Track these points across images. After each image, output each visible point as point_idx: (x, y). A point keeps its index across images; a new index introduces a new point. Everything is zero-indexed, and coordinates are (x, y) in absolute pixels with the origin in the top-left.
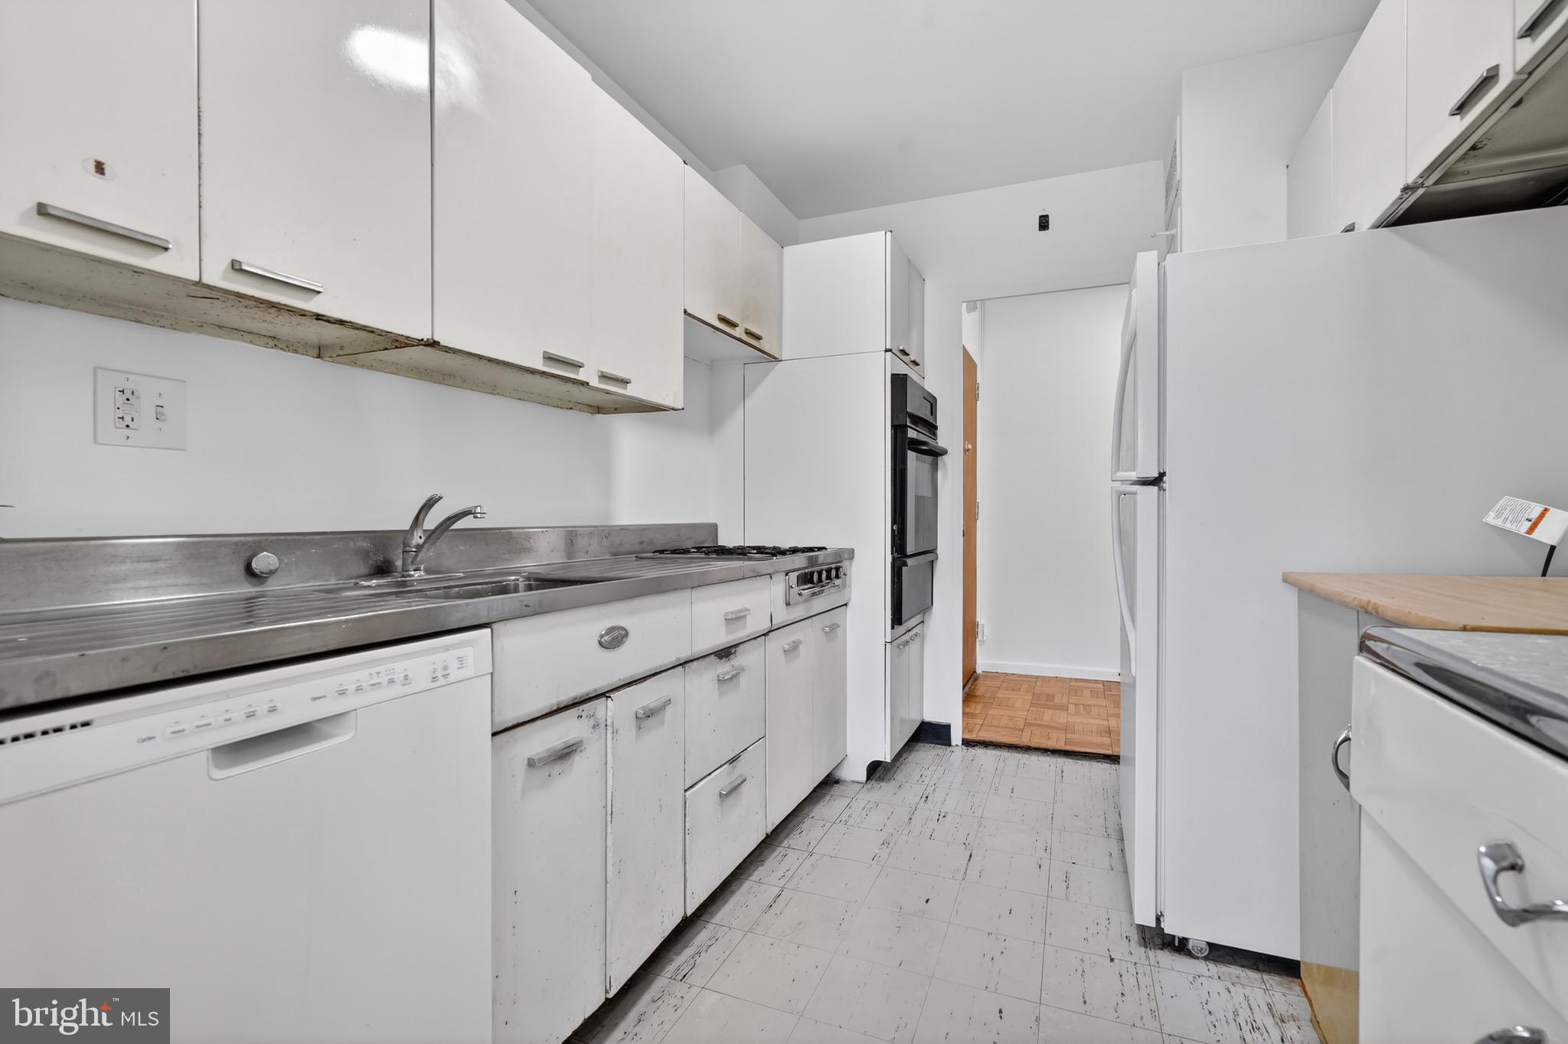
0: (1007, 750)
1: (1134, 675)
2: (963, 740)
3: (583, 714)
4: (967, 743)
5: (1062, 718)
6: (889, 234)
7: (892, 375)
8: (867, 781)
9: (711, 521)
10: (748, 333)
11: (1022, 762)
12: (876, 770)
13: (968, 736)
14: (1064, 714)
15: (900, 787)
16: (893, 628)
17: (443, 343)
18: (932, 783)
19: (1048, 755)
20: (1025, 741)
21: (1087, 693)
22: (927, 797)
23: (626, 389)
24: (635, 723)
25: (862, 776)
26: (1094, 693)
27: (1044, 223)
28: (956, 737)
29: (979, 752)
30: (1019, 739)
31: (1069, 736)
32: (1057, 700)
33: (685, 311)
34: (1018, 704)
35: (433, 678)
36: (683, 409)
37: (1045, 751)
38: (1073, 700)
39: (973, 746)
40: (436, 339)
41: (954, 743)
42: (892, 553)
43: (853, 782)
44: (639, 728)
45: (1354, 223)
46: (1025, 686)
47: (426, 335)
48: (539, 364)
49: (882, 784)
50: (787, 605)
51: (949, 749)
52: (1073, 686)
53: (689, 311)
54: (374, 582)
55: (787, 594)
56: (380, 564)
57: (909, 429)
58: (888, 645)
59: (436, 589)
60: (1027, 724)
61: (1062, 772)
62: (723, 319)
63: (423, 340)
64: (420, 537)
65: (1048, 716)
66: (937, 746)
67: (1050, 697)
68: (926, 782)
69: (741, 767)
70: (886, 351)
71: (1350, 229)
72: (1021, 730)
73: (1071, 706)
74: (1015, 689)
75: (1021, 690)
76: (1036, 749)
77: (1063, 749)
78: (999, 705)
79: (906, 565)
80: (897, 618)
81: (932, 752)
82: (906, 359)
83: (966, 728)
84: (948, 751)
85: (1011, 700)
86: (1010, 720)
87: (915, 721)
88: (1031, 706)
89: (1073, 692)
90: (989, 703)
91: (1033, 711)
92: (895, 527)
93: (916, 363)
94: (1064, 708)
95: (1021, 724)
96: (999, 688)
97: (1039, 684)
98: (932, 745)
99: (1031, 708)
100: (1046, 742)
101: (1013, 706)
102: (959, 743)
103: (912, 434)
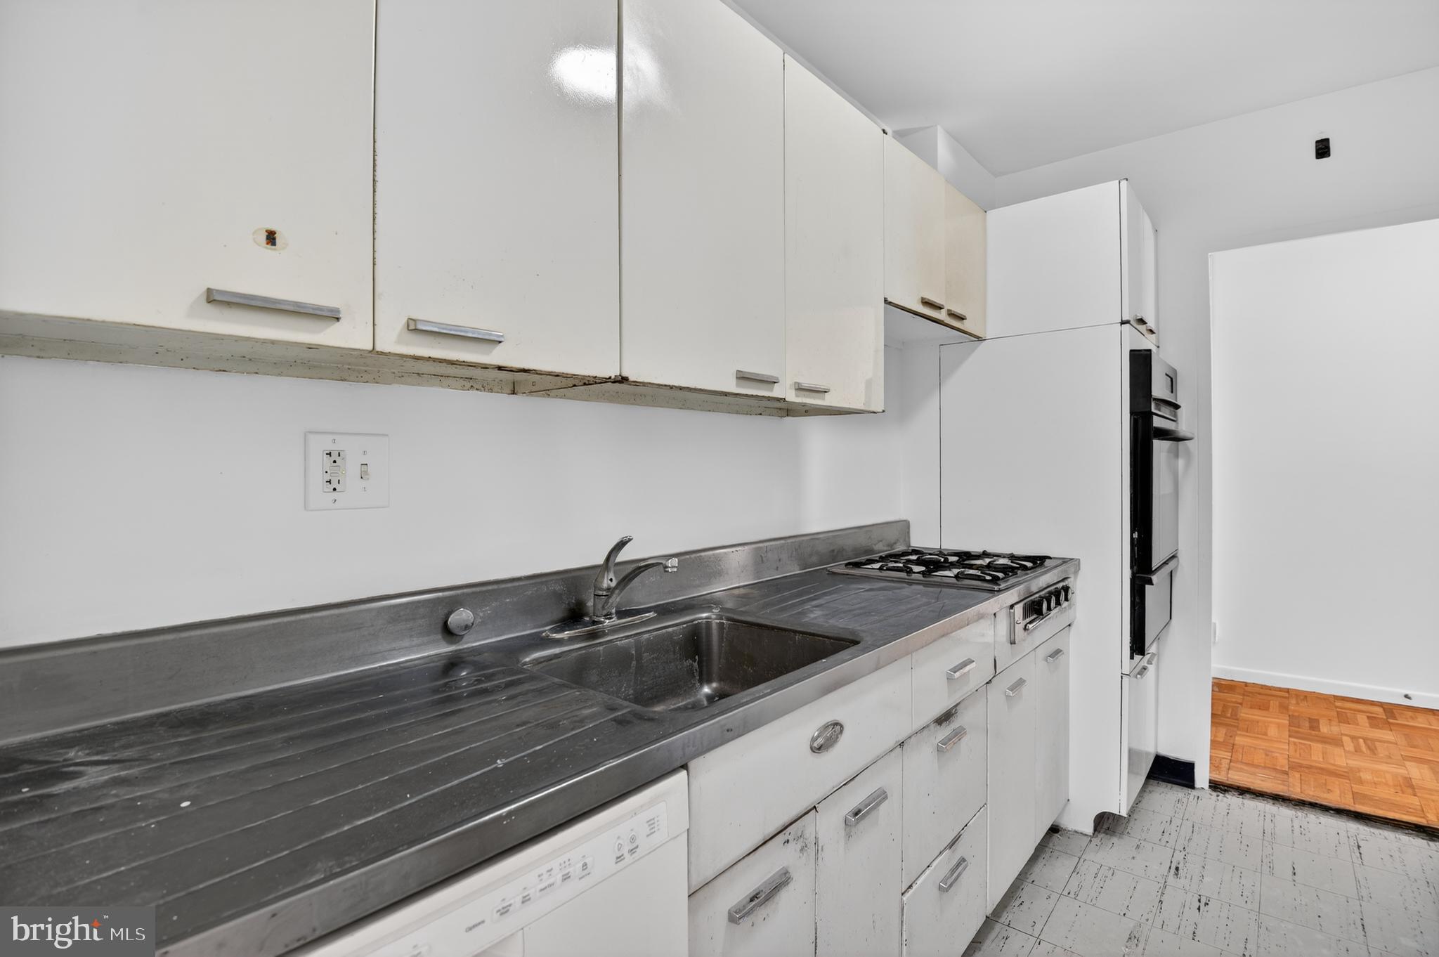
0: (1271, 802)
2: (1211, 781)
3: (791, 838)
4: (1215, 786)
5: (1340, 759)
6: (1124, 183)
7: (1131, 352)
8: (1094, 834)
9: (903, 517)
10: (952, 314)
11: (1296, 824)
12: (1106, 823)
13: (1221, 777)
14: (1337, 751)
15: (1138, 846)
16: (1132, 658)
17: (632, 378)
18: (1179, 847)
19: (1331, 816)
20: (1295, 790)
21: (1362, 718)
22: (1177, 869)
23: (824, 399)
24: (843, 832)
25: (1089, 829)
26: (1375, 722)
27: (1323, 149)
28: (1202, 776)
29: (1232, 799)
30: (1286, 788)
31: (1356, 788)
32: (1324, 729)
33: (886, 300)
34: (1273, 732)
35: (618, 858)
36: (884, 411)
37: (1325, 809)
38: (1345, 729)
39: (1225, 791)
40: (625, 374)
41: (1198, 784)
42: (1132, 567)
43: (1076, 832)
44: (849, 836)
46: (1274, 704)
47: (613, 372)
48: (731, 386)
49: (1115, 840)
50: (1011, 644)
51: (1193, 792)
52: (1339, 707)
53: (890, 300)
54: (566, 634)
55: (1012, 631)
56: (572, 606)
57: (1155, 417)
58: (1125, 679)
59: (627, 637)
60: (1295, 767)
62: (926, 303)
63: (610, 378)
64: (611, 580)
65: (1317, 753)
66: (1175, 787)
67: (1314, 724)
68: (1172, 843)
69: (961, 850)
70: (1123, 323)
72: (1286, 773)
73: (1345, 739)
74: (1264, 707)
75: (1271, 710)
76: (1313, 806)
77: (1352, 809)
78: (1247, 732)
79: (1151, 583)
80: (1138, 645)
81: (1168, 797)
82: (1142, 328)
83: (1215, 765)
84: (1191, 797)
85: (1260, 724)
86: (1267, 755)
87: (1148, 754)
88: (1290, 736)
89: (1343, 718)
90: (1232, 726)
91: (1295, 743)
92: (1136, 535)
93: (1151, 331)
94: (1336, 742)
95: (1283, 763)
96: (1241, 704)
97: (1293, 701)
98: (1170, 785)
99: (1291, 739)
100: (1325, 795)
101: (1266, 734)
102: (1206, 785)
103: (1157, 422)
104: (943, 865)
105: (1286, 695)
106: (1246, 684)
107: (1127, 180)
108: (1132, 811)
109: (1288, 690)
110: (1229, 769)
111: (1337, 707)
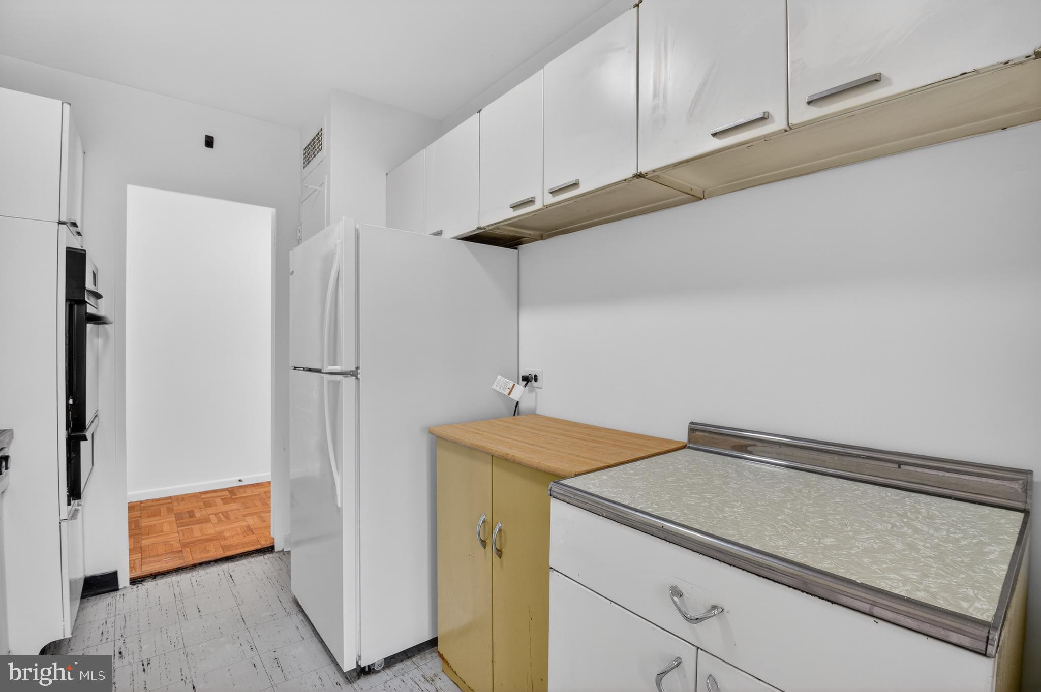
0: (175, 574)
1: (339, 506)
2: (131, 579)
4: (134, 581)
5: (210, 530)
6: (67, 106)
7: (67, 248)
11: (194, 580)
12: (49, 654)
13: (136, 574)
14: (209, 525)
16: (69, 504)
18: (117, 638)
19: (213, 566)
20: (189, 560)
21: (219, 501)
22: (119, 655)
26: (225, 501)
27: (209, 142)
28: (123, 581)
29: (149, 585)
30: (182, 561)
31: (223, 543)
32: (198, 515)
34: (166, 528)
37: (208, 563)
38: (211, 510)
39: (142, 581)
41: (121, 586)
45: (442, 230)
46: (163, 509)
51: (119, 593)
52: (205, 498)
57: (88, 306)
58: (64, 524)
60: (185, 545)
61: (231, 576)
65: (197, 532)
66: (103, 596)
67: (191, 514)
68: (110, 639)
70: (60, 223)
71: (439, 233)
72: (181, 551)
73: (211, 517)
74: (157, 514)
75: (162, 514)
76: (201, 564)
77: (224, 556)
78: (149, 534)
79: (85, 438)
80: (75, 491)
81: (102, 604)
82: (74, 229)
83: (132, 568)
84: (118, 597)
85: (156, 526)
86: (166, 545)
87: (80, 579)
88: (178, 527)
89: (208, 504)
90: (137, 534)
91: (183, 531)
92: (71, 402)
93: (79, 234)
94: (207, 520)
95: (177, 545)
96: (140, 517)
97: (176, 504)
98: (98, 596)
99: (179, 529)
100: (207, 555)
101: (162, 531)
102: (127, 583)
103: (90, 310)
105: (170, 501)
106: (141, 502)
107: (70, 104)
108: (75, 629)
109: (170, 498)
110: (142, 565)
111: (202, 499)
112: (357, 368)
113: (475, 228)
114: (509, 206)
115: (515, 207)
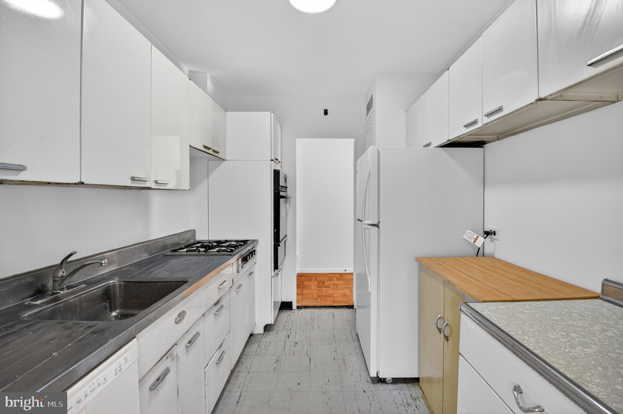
0: (313, 308)
1: (370, 292)
2: (297, 306)
3: (169, 356)
4: (298, 308)
5: (330, 291)
6: (272, 113)
7: (274, 170)
8: (264, 333)
9: (194, 229)
10: (214, 151)
11: (319, 313)
12: (267, 328)
13: (300, 305)
14: (329, 289)
15: (277, 333)
16: (274, 271)
17: (85, 183)
18: (289, 329)
19: (328, 308)
20: (319, 303)
21: (335, 279)
22: (289, 336)
23: (167, 187)
24: (185, 350)
25: (262, 331)
26: (338, 279)
27: (326, 112)
28: (294, 306)
29: (303, 311)
30: (316, 303)
31: (333, 299)
32: (326, 284)
33: (190, 146)
34: (313, 287)
35: (115, 374)
36: (189, 190)
37: (326, 307)
38: (331, 282)
39: (301, 308)
40: (83, 181)
41: (294, 308)
42: (274, 241)
43: (258, 334)
44: (187, 351)
45: (431, 142)
46: (314, 278)
47: (77, 181)
48: (129, 183)
49: (270, 333)
50: (238, 272)
51: (292, 311)
52: (330, 276)
53: (192, 146)
54: (40, 301)
55: (238, 269)
56: (37, 287)
57: (281, 192)
58: (272, 278)
59: (74, 297)
60: (319, 296)
61: (334, 315)
62: (205, 147)
63: (75, 183)
64: (64, 272)
65: (324, 291)
66: (287, 311)
67: (323, 282)
68: (287, 329)
69: (223, 348)
70: (272, 160)
71: (428, 145)
72: (317, 299)
73: (331, 286)
74: (310, 280)
75: (313, 280)
76: (323, 307)
77: (332, 305)
78: (306, 288)
79: (279, 246)
80: (276, 267)
81: (286, 314)
82: (277, 161)
83: (298, 301)
84: (292, 312)
85: (310, 286)
86: (312, 294)
87: (279, 302)
88: (318, 288)
89: (331, 280)
90: (303, 288)
91: (319, 289)
92: (275, 230)
93: (280, 162)
94: (329, 287)
95: (315, 296)
96: (305, 280)
97: (318, 277)
98: (285, 310)
99: (318, 289)
100: (326, 303)
101: (311, 288)
102: (296, 308)
103: (282, 194)
104: (218, 354)
105: (317, 275)
106: (306, 274)
107: (273, 112)
108: (275, 322)
109: (317, 274)
110: (302, 301)
111: (329, 277)
112: (379, 222)
113: (446, 141)
114: (463, 126)
115: (466, 126)
